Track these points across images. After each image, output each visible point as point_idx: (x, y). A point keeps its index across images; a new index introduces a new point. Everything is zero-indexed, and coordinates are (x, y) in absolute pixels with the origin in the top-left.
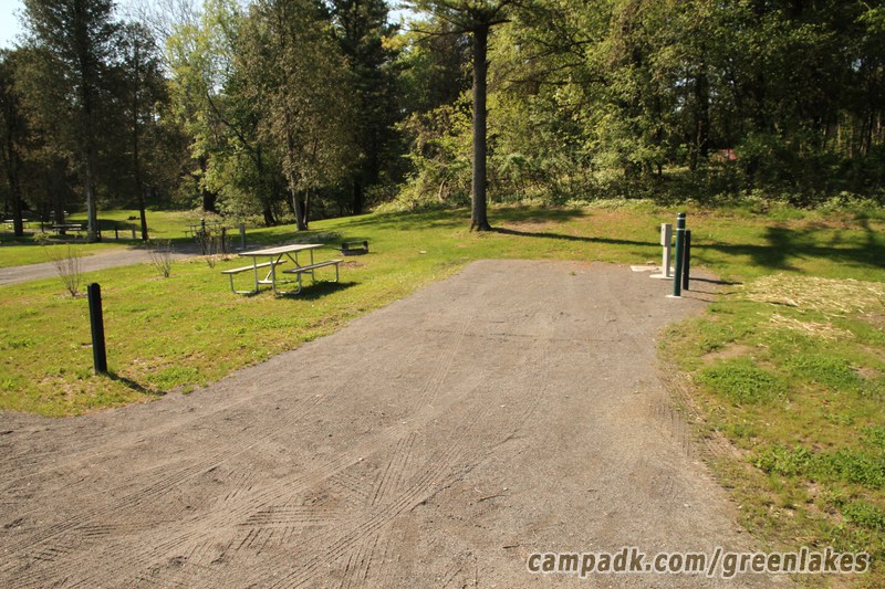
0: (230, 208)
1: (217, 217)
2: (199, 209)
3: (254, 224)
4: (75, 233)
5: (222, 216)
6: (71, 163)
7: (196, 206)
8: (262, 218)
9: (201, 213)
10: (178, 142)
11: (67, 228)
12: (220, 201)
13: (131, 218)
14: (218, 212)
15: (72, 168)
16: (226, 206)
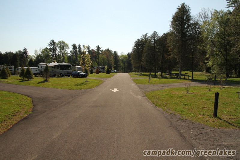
0: (215, 72)
1: (210, 74)
2: (205, 72)
3: (222, 77)
4: (174, 76)
5: (211, 74)
6: (178, 59)
7: (204, 71)
8: (225, 75)
9: (205, 73)
10: (204, 53)
11: (172, 75)
12: (212, 70)
13: (186, 73)
14: (210, 73)
15: (178, 60)
16: (213, 71)
